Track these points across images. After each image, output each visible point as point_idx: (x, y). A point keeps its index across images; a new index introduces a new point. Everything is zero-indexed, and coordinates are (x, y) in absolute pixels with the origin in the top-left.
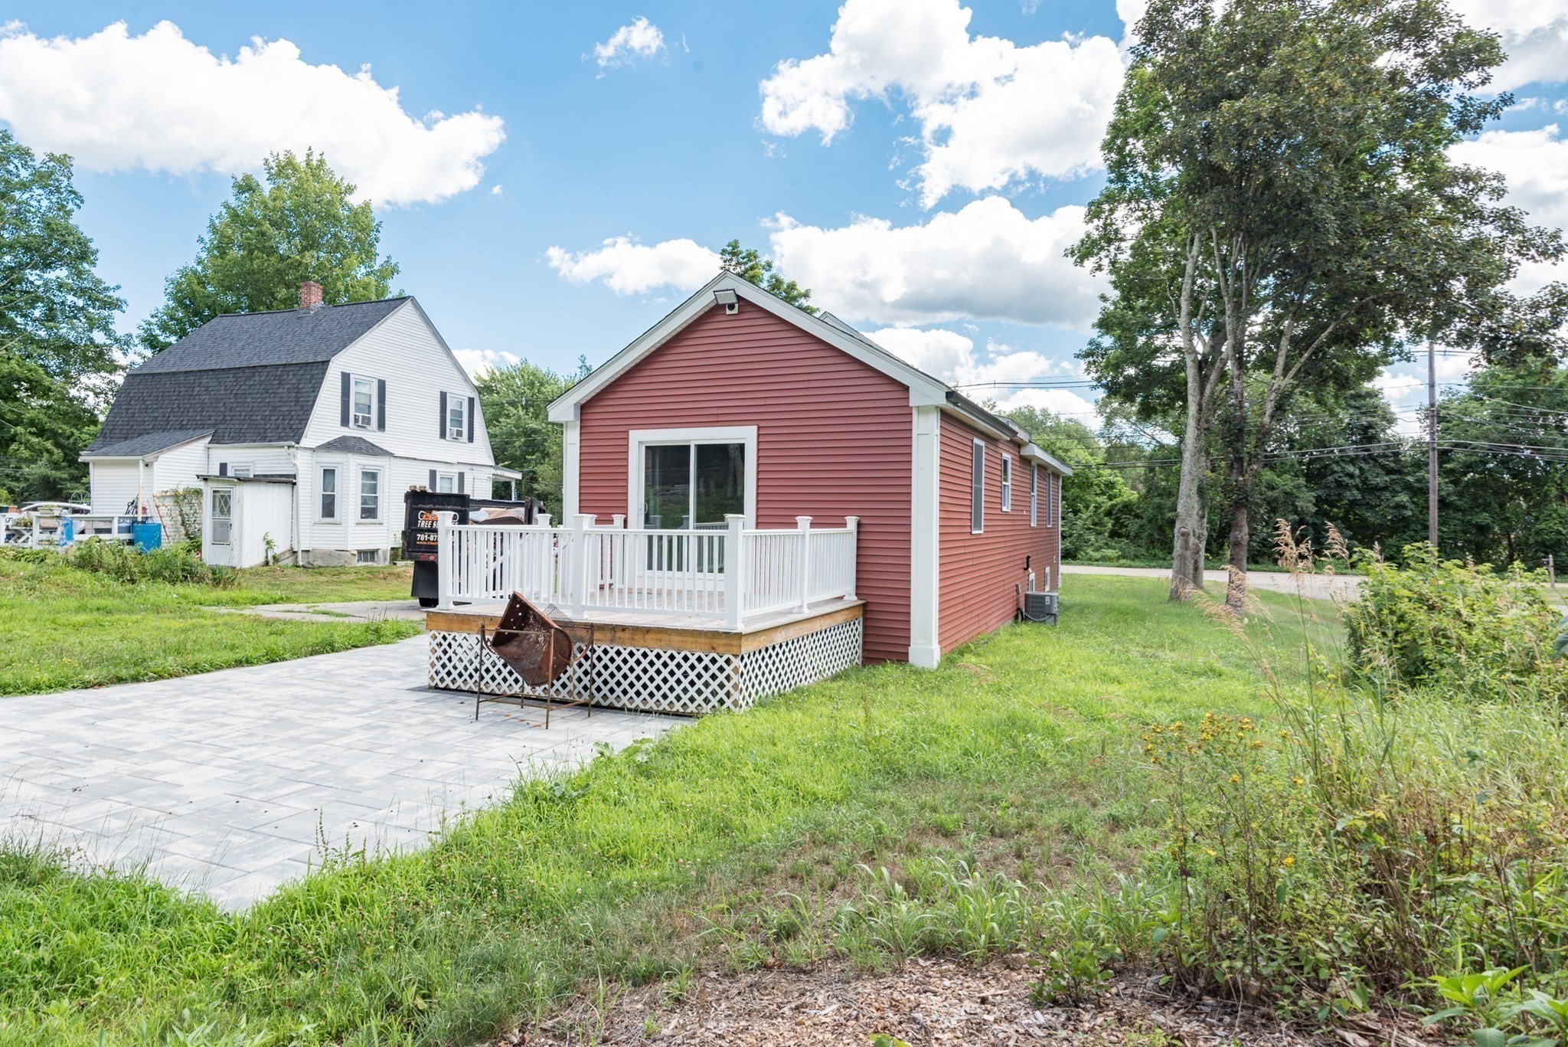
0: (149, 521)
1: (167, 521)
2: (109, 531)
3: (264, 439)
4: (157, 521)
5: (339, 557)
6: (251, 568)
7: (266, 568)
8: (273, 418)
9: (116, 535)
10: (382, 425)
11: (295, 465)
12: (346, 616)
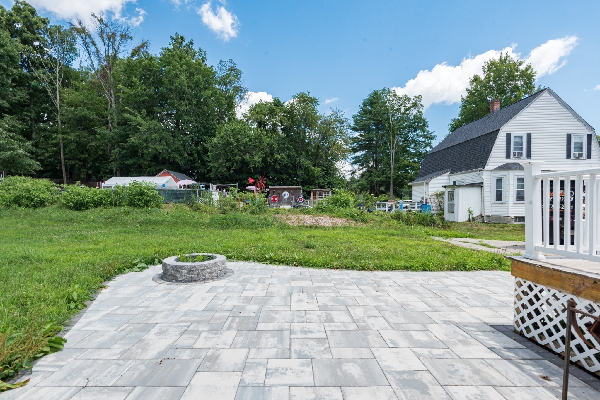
0: (428, 204)
1: (433, 204)
2: (414, 208)
3: (470, 169)
4: (430, 204)
5: (504, 219)
6: (462, 222)
7: (468, 223)
8: (474, 160)
9: (416, 209)
10: (529, 156)
11: (482, 178)
12: (495, 248)
